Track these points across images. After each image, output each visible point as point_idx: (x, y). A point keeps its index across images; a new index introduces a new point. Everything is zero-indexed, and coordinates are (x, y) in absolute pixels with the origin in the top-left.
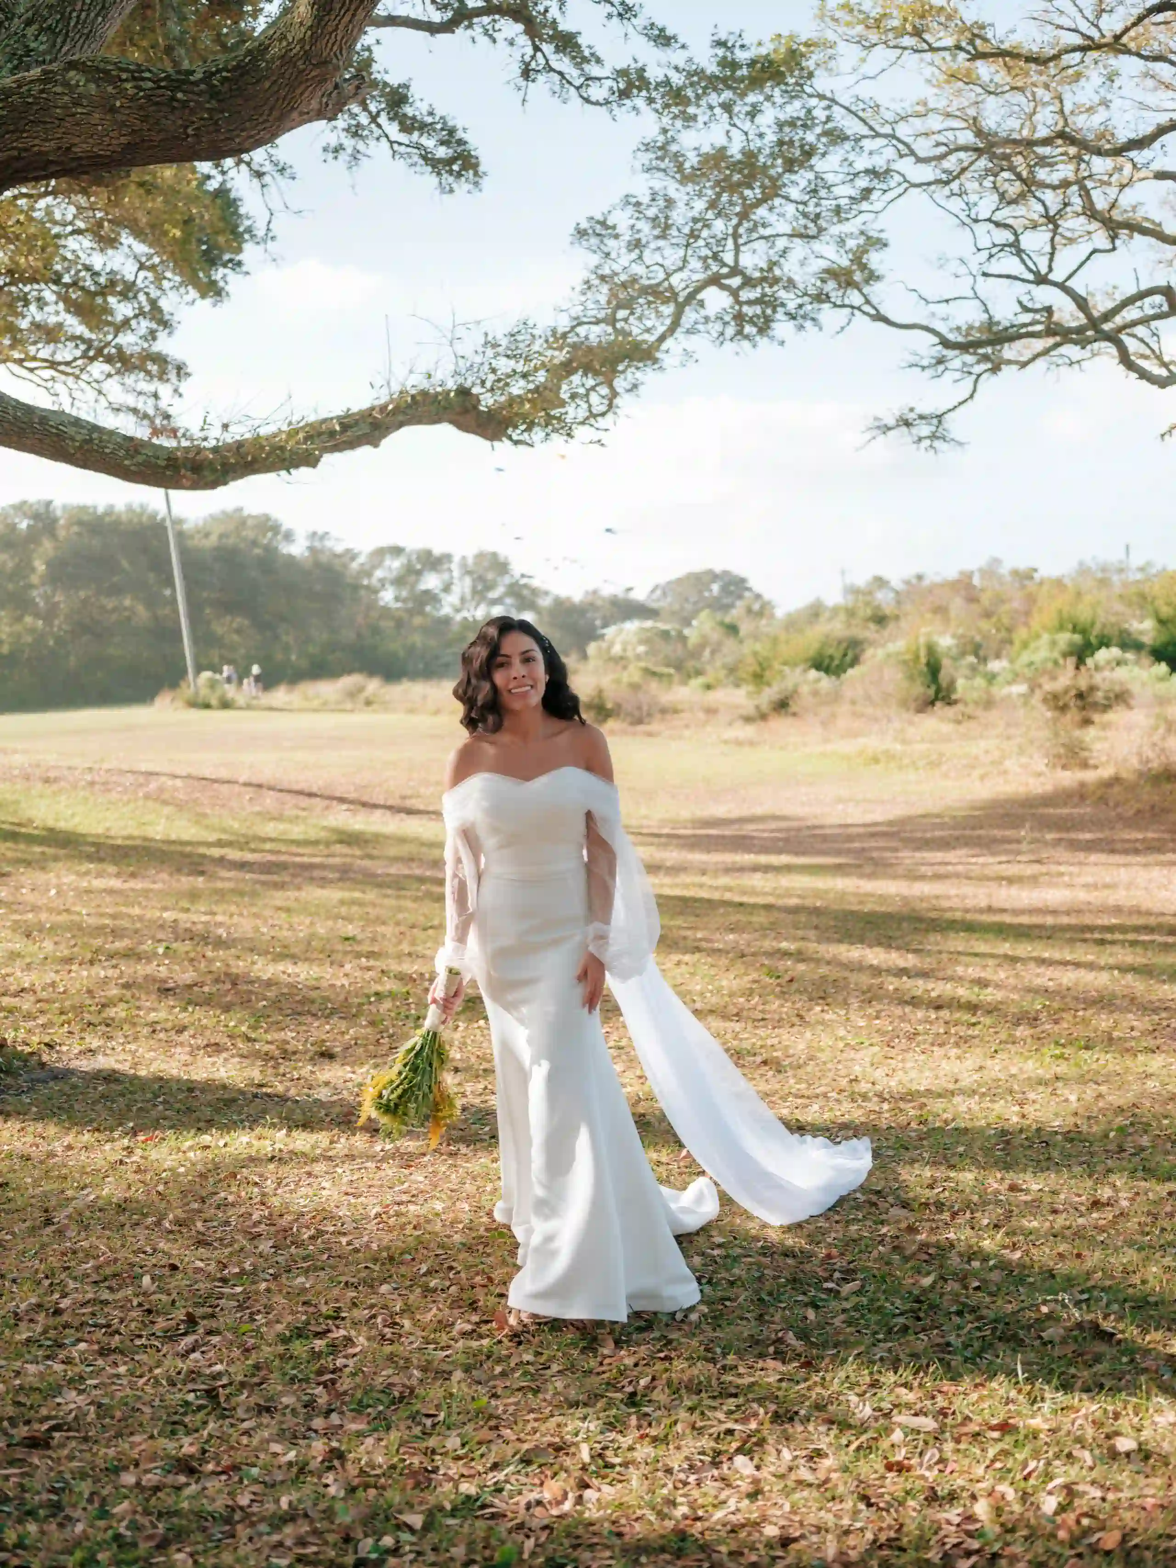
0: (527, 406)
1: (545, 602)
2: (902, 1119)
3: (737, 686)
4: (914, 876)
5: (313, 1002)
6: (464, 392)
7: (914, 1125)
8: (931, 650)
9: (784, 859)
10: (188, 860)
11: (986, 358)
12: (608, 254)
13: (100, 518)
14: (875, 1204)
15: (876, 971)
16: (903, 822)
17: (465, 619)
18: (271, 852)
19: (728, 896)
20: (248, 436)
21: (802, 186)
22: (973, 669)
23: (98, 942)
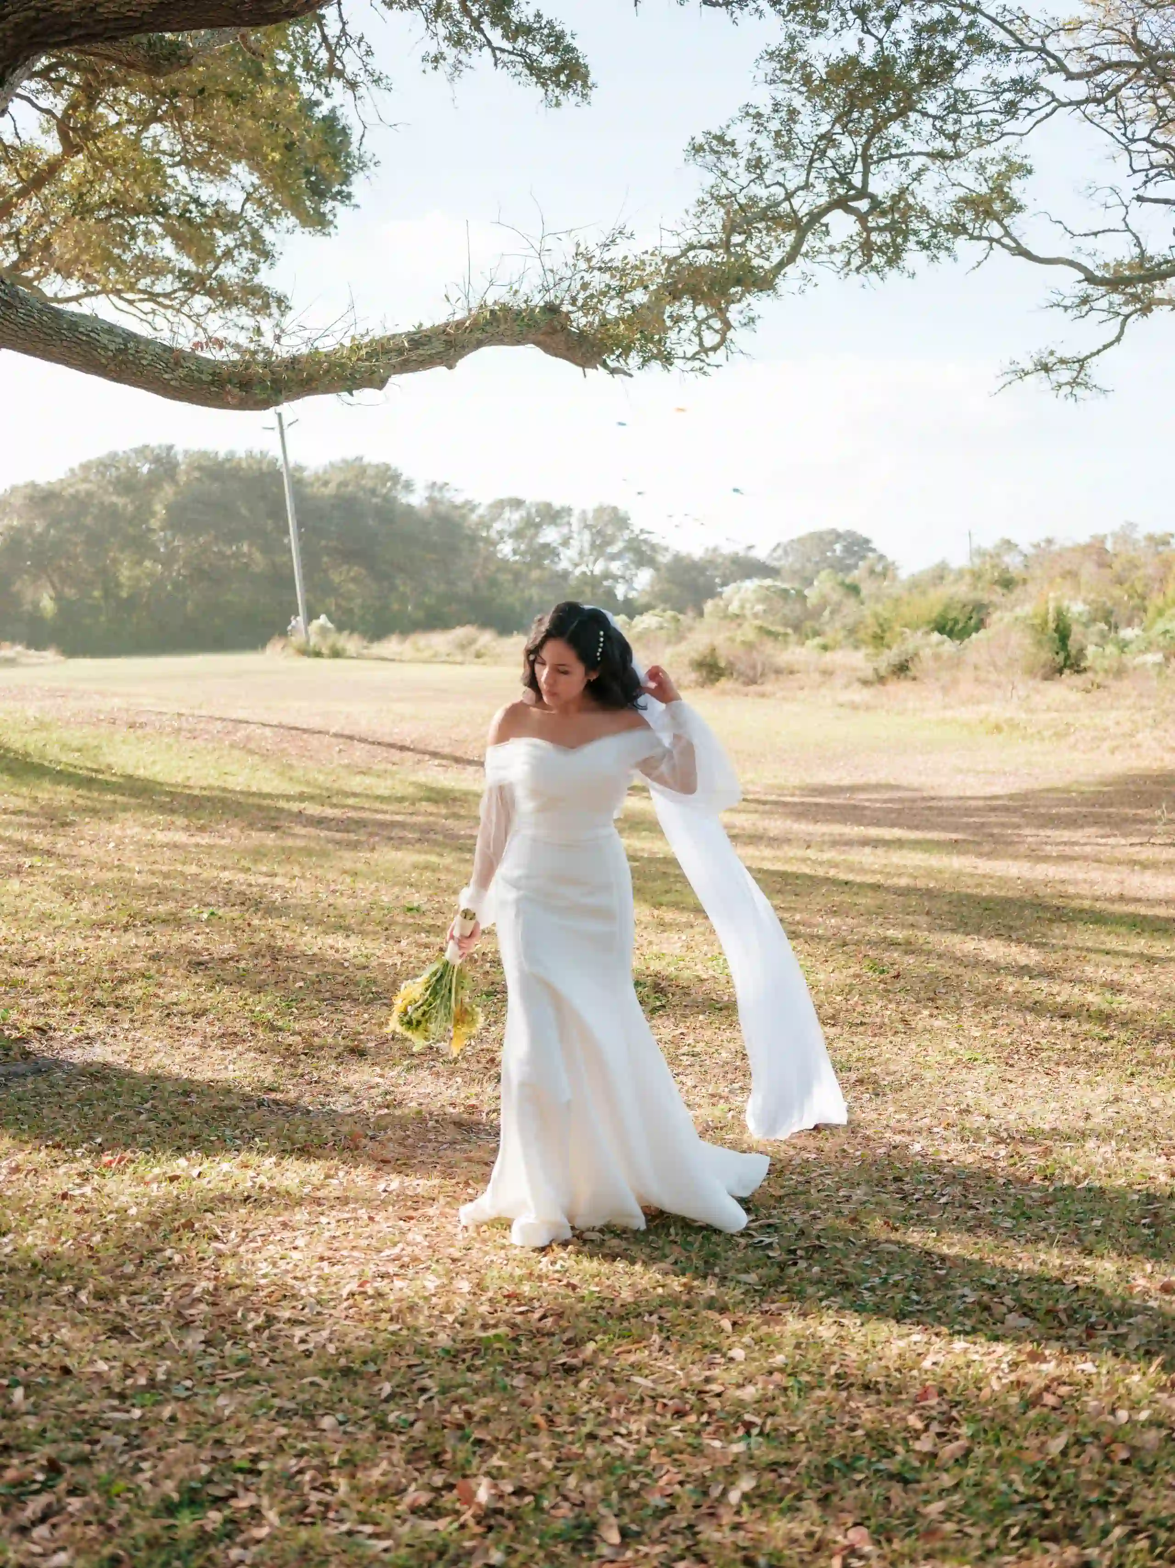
0: (622, 327)
1: (664, 559)
2: (1022, 1171)
3: (856, 647)
4: (1036, 856)
5: (357, 984)
6: (551, 309)
7: (1036, 1179)
8: (1060, 615)
9: (897, 833)
10: (264, 814)
11: (1135, 298)
12: (725, 174)
13: (221, 464)
14: (986, 1308)
15: (994, 968)
16: (1025, 796)
17: (584, 573)
18: (354, 808)
19: (832, 873)
20: (305, 350)
21: (940, 101)
22: (1103, 636)
23: (137, 905)
